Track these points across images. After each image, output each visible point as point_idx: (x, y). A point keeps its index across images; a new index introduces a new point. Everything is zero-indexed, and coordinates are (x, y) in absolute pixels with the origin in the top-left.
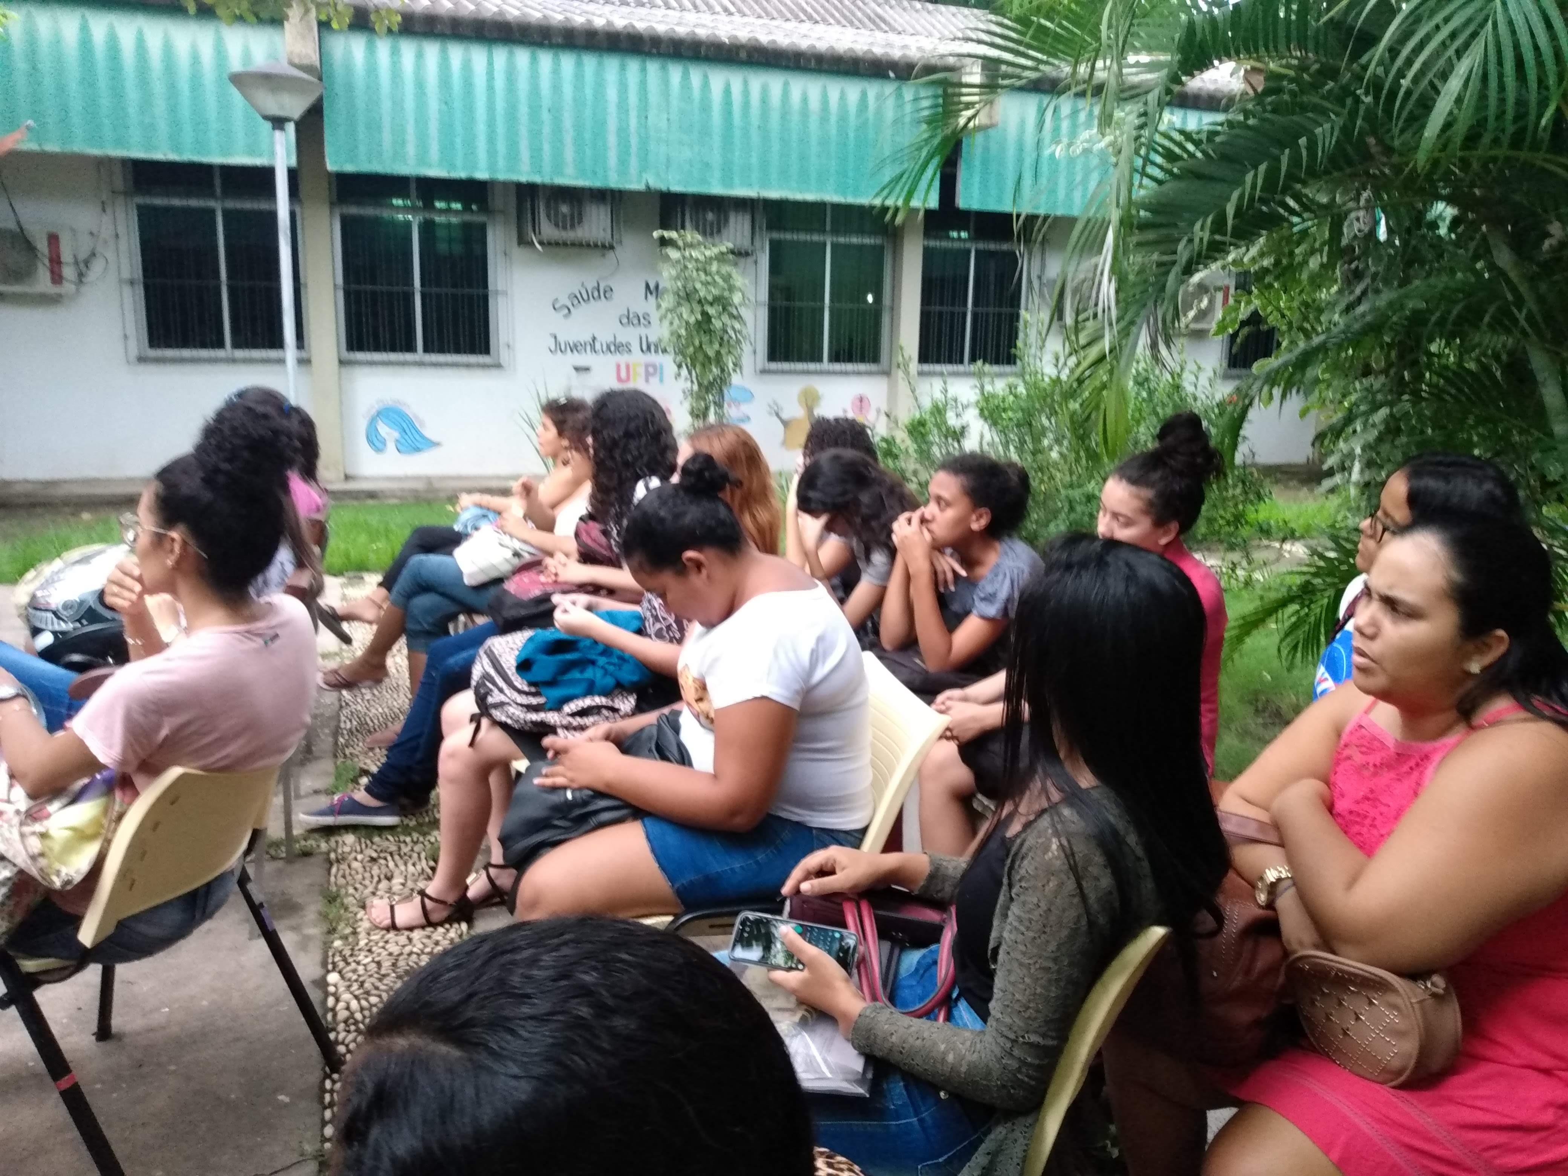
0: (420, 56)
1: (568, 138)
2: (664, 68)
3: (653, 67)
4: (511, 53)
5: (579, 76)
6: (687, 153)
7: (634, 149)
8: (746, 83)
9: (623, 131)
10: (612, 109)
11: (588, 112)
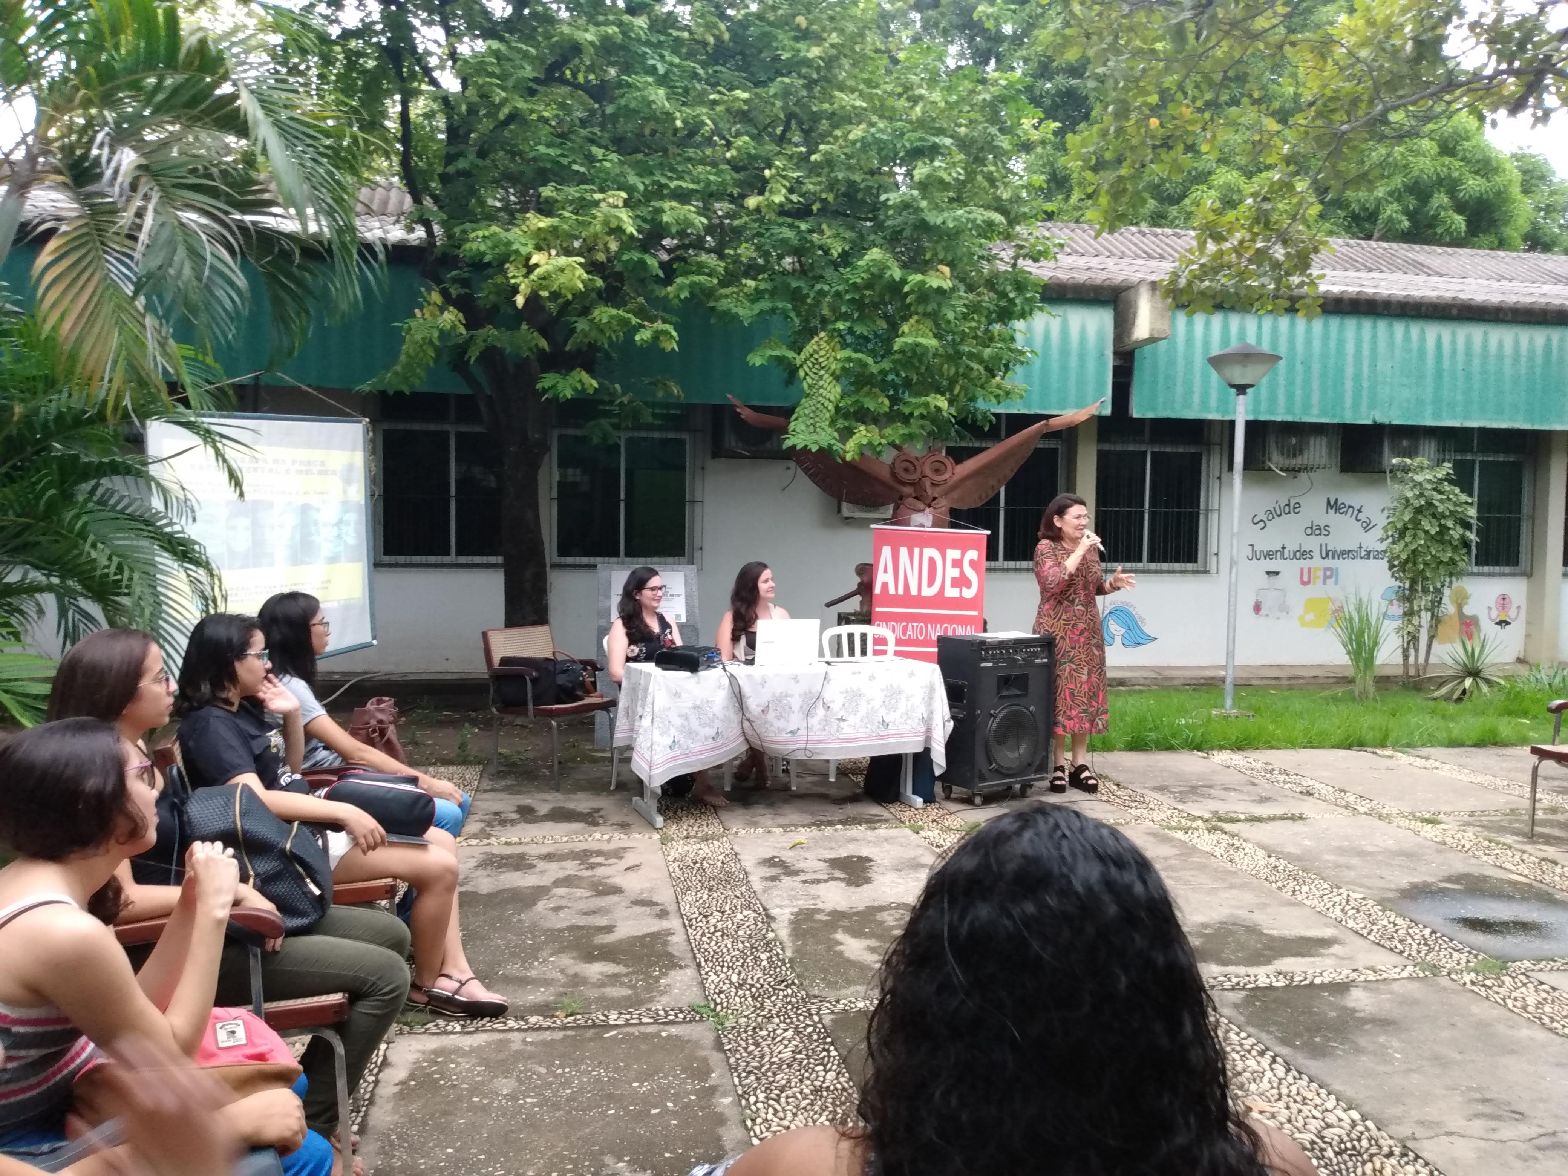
0: (1207, 324)
1: (1315, 385)
2: (1390, 325)
3: (1382, 325)
4: (1275, 320)
5: (1326, 337)
6: (1406, 393)
7: (1365, 393)
8: (1454, 334)
9: (1357, 378)
10: (1350, 359)
11: (1331, 362)
